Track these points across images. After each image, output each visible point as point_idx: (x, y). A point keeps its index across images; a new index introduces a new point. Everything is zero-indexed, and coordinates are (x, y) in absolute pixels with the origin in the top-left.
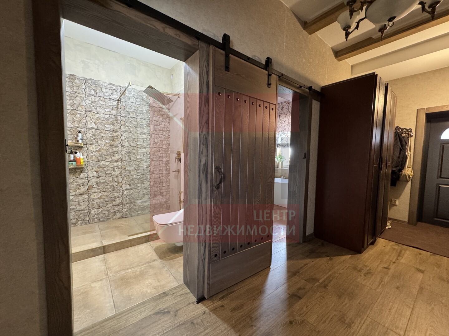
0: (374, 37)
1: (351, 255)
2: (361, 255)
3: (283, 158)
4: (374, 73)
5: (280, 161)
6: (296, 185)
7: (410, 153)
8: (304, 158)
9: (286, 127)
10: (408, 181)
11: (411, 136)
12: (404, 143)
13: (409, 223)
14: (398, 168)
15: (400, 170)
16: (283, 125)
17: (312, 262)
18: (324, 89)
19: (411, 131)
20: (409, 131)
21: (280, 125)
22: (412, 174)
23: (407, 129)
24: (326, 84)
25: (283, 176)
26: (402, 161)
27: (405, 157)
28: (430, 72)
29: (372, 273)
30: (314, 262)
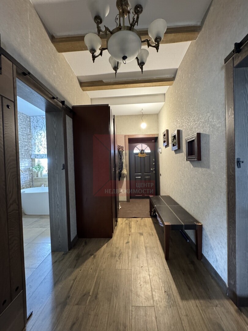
0: (104, 81)
1: (107, 242)
2: (112, 238)
3: (42, 167)
4: (108, 105)
5: (39, 170)
6: (58, 196)
7: (124, 161)
8: (62, 169)
9: (42, 139)
10: (125, 177)
11: (124, 151)
12: (121, 155)
13: (127, 201)
14: (120, 169)
15: (121, 171)
16: (40, 137)
17: (80, 271)
18: (74, 108)
19: (123, 148)
20: (122, 148)
21: (36, 137)
22: (126, 172)
23: (121, 147)
24: (76, 105)
25: (43, 184)
26: (121, 165)
27: (122, 163)
28: (128, 115)
29: (122, 254)
30: (82, 269)
